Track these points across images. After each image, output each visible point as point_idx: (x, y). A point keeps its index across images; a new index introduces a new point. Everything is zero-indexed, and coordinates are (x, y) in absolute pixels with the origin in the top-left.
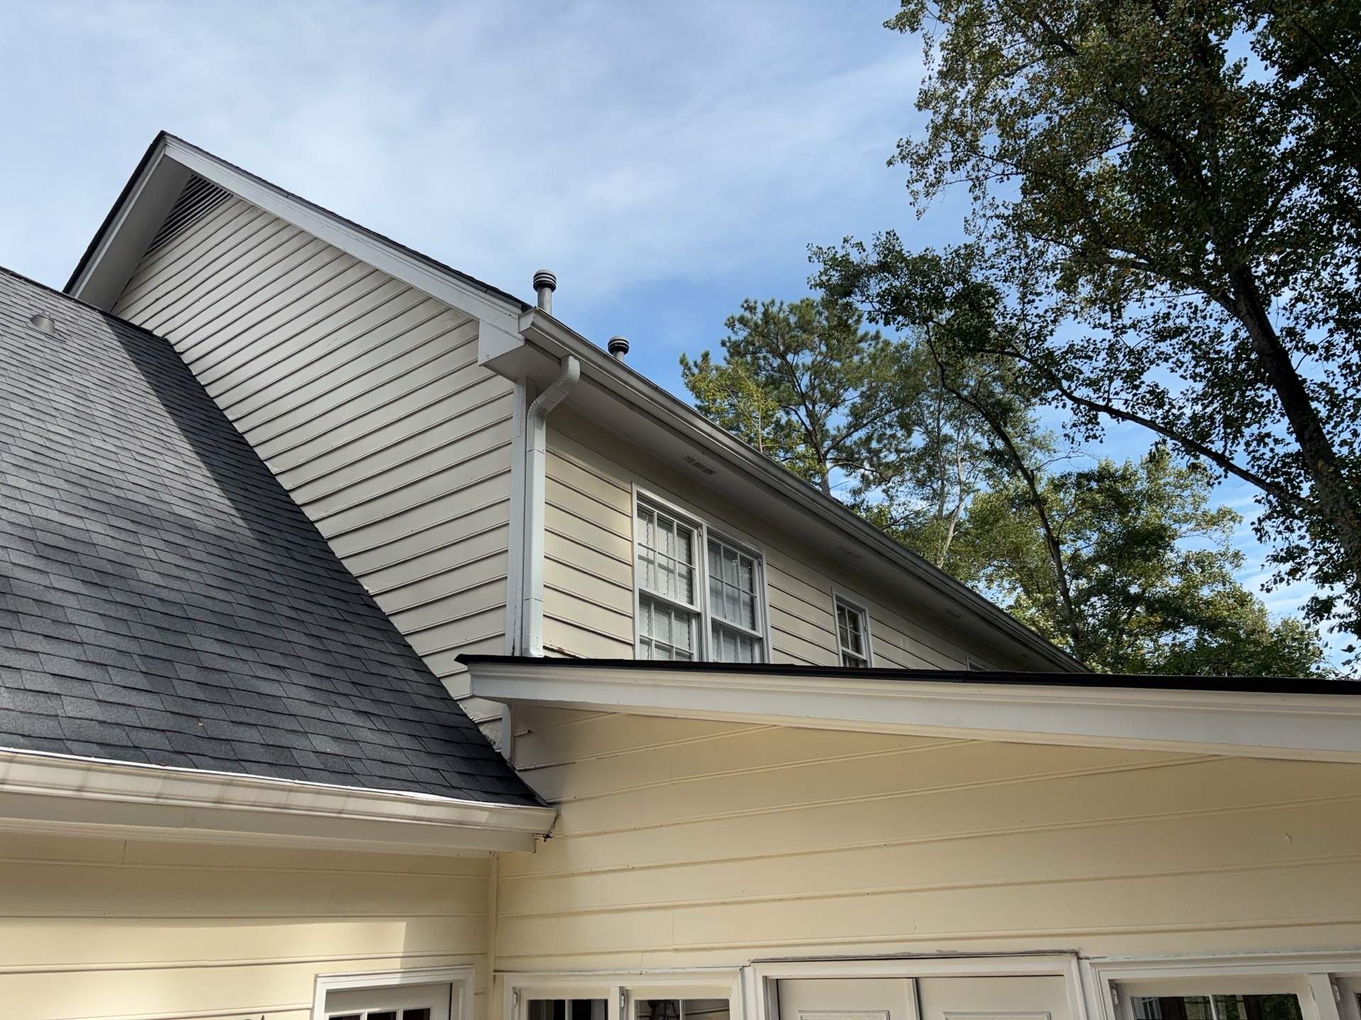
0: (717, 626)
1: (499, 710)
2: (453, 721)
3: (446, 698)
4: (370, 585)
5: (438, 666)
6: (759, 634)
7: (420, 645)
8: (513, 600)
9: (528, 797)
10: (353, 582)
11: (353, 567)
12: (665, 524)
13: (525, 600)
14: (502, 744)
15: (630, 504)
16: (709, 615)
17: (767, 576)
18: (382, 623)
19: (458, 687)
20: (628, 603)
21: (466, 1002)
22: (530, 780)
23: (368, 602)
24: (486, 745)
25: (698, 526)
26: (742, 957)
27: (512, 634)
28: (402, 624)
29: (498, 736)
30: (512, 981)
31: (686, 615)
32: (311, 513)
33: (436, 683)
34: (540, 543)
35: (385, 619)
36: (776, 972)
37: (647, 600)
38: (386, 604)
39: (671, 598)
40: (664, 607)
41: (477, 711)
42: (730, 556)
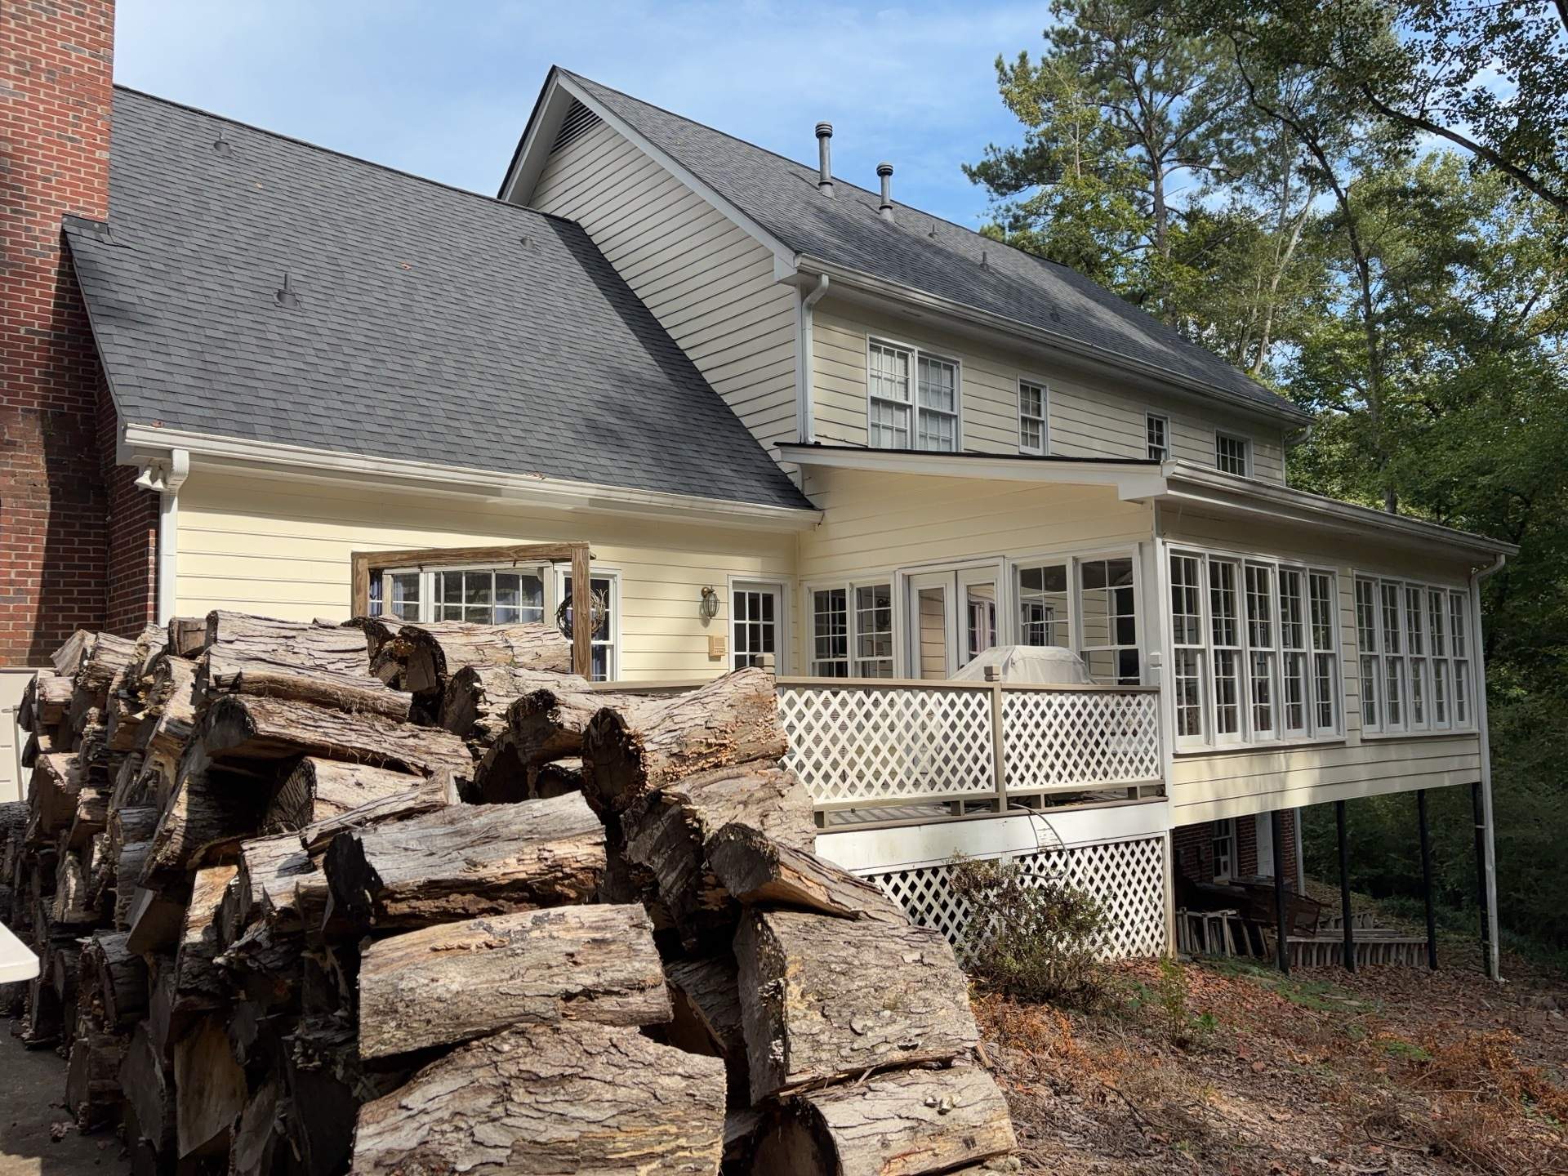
0: (923, 412)
1: (796, 467)
2: (776, 472)
3: (771, 461)
4: (728, 400)
5: (767, 445)
6: (955, 413)
7: (756, 433)
8: (799, 413)
9: (811, 507)
10: (717, 397)
11: (717, 388)
12: (891, 353)
13: (805, 413)
14: (798, 484)
15: (865, 346)
16: (917, 406)
17: (961, 373)
18: (735, 421)
19: (776, 455)
20: (864, 405)
21: (788, 592)
22: (811, 499)
23: (727, 409)
24: (792, 484)
25: (912, 350)
26: (894, 568)
27: (800, 430)
28: (746, 422)
29: (796, 479)
30: (807, 584)
31: (902, 407)
32: (691, 355)
33: (766, 454)
34: (813, 379)
35: (737, 419)
36: (908, 572)
37: (875, 401)
38: (737, 411)
39: (893, 399)
40: (888, 404)
41: (785, 468)
42: (936, 365)
